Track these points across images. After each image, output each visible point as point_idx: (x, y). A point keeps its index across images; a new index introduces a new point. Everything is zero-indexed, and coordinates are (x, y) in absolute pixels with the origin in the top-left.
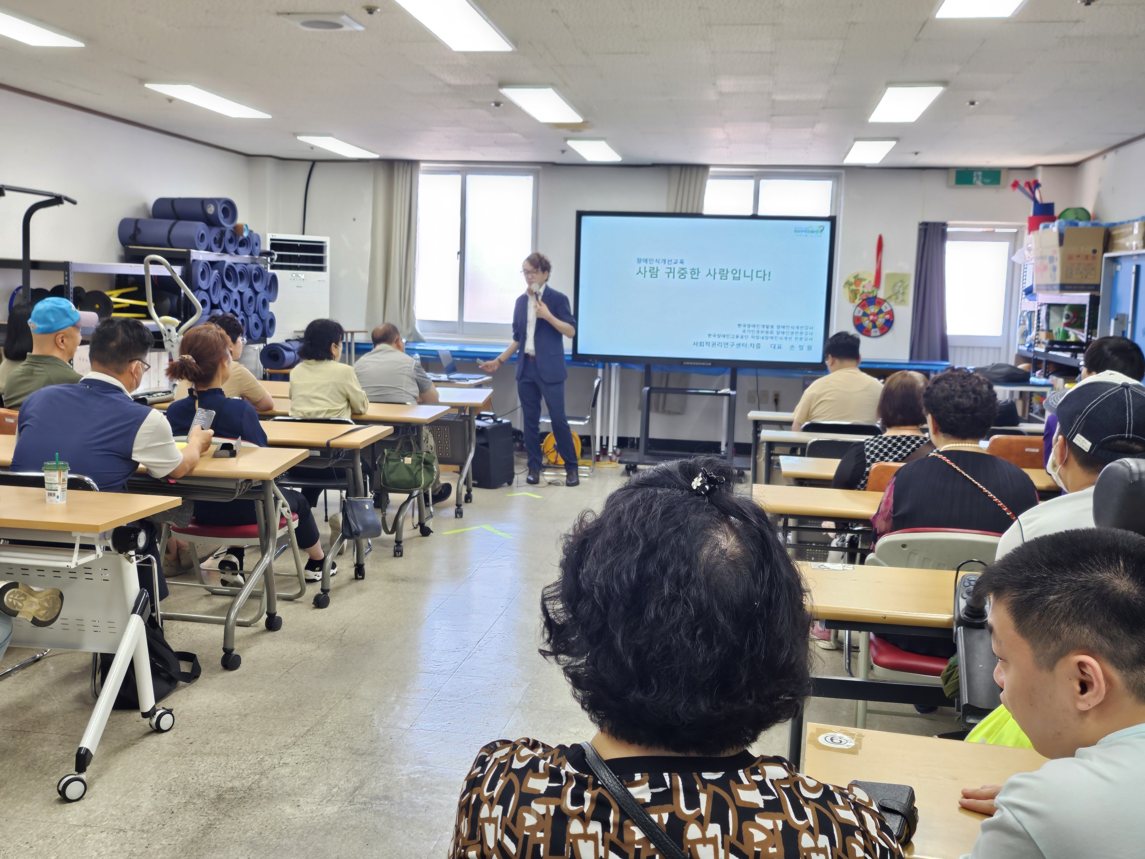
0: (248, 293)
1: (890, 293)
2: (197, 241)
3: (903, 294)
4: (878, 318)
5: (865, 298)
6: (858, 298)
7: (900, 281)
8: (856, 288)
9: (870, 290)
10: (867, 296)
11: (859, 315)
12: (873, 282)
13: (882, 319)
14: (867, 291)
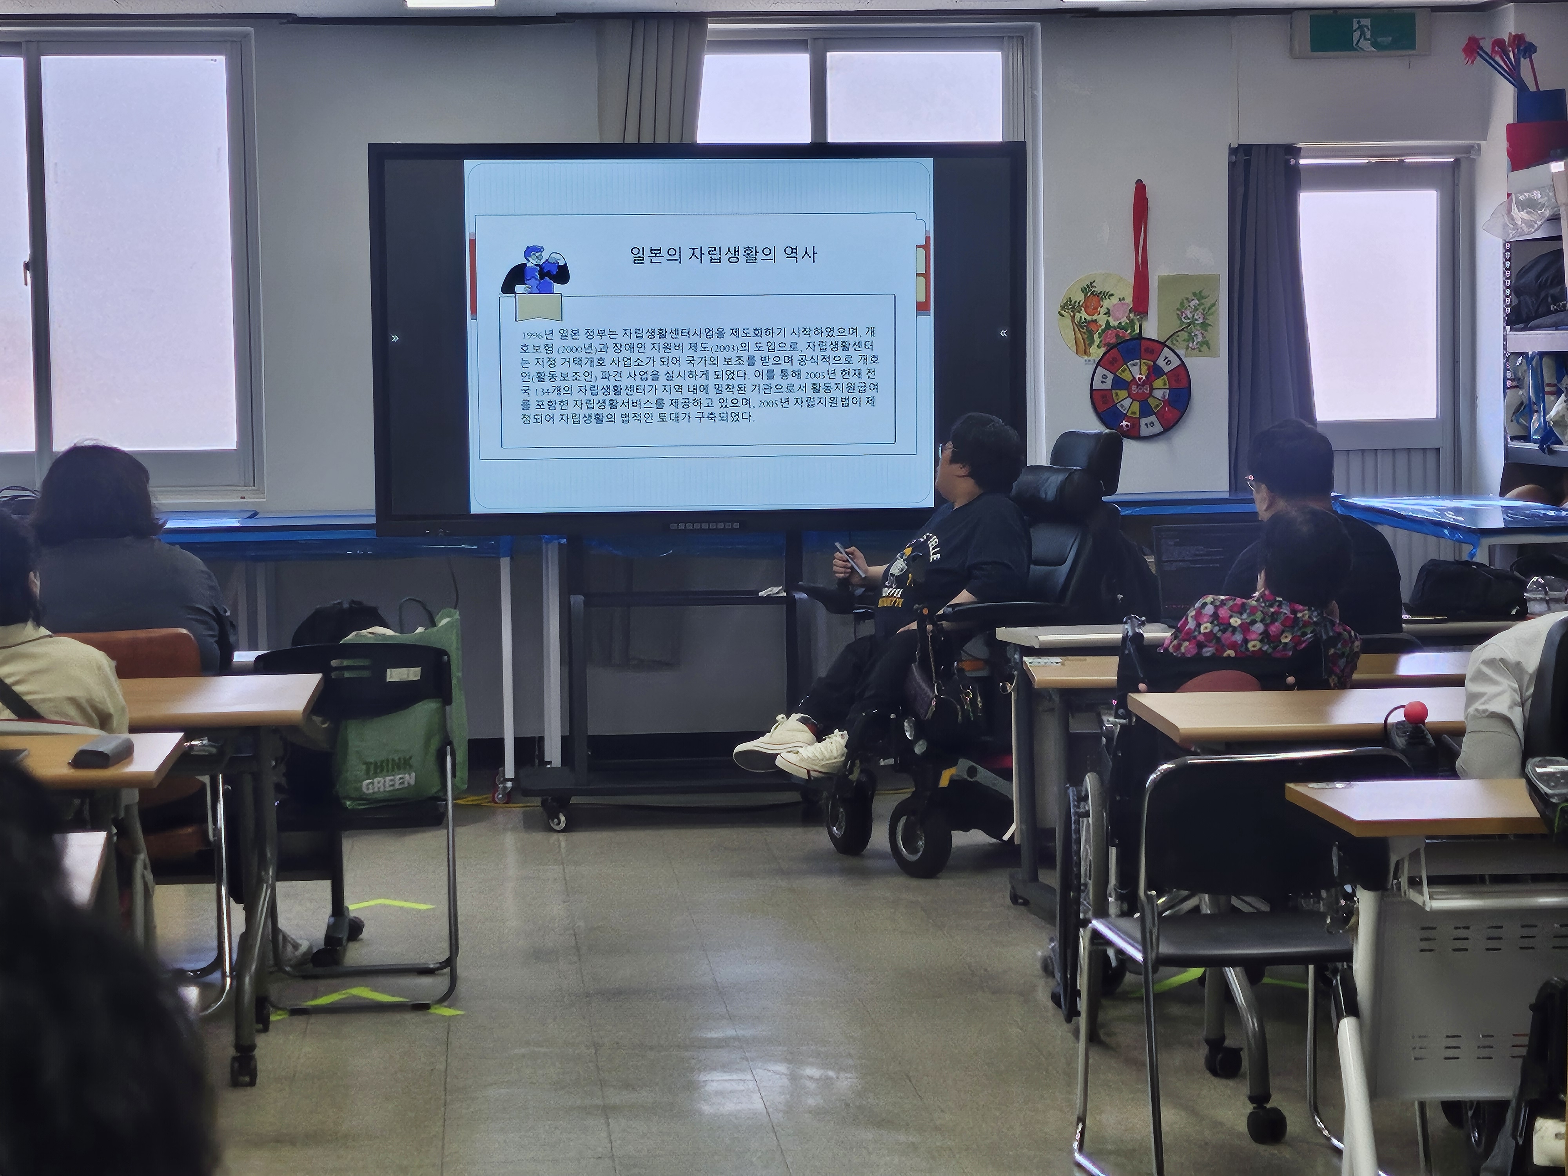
1: (1175, 326)
3: (1205, 325)
4: (1152, 389)
5: (1113, 341)
6: (1096, 343)
7: (1194, 294)
8: (1089, 318)
9: (1124, 321)
10: (1117, 336)
11: (1104, 387)
12: (1129, 300)
13: (1160, 391)
14: (1116, 323)
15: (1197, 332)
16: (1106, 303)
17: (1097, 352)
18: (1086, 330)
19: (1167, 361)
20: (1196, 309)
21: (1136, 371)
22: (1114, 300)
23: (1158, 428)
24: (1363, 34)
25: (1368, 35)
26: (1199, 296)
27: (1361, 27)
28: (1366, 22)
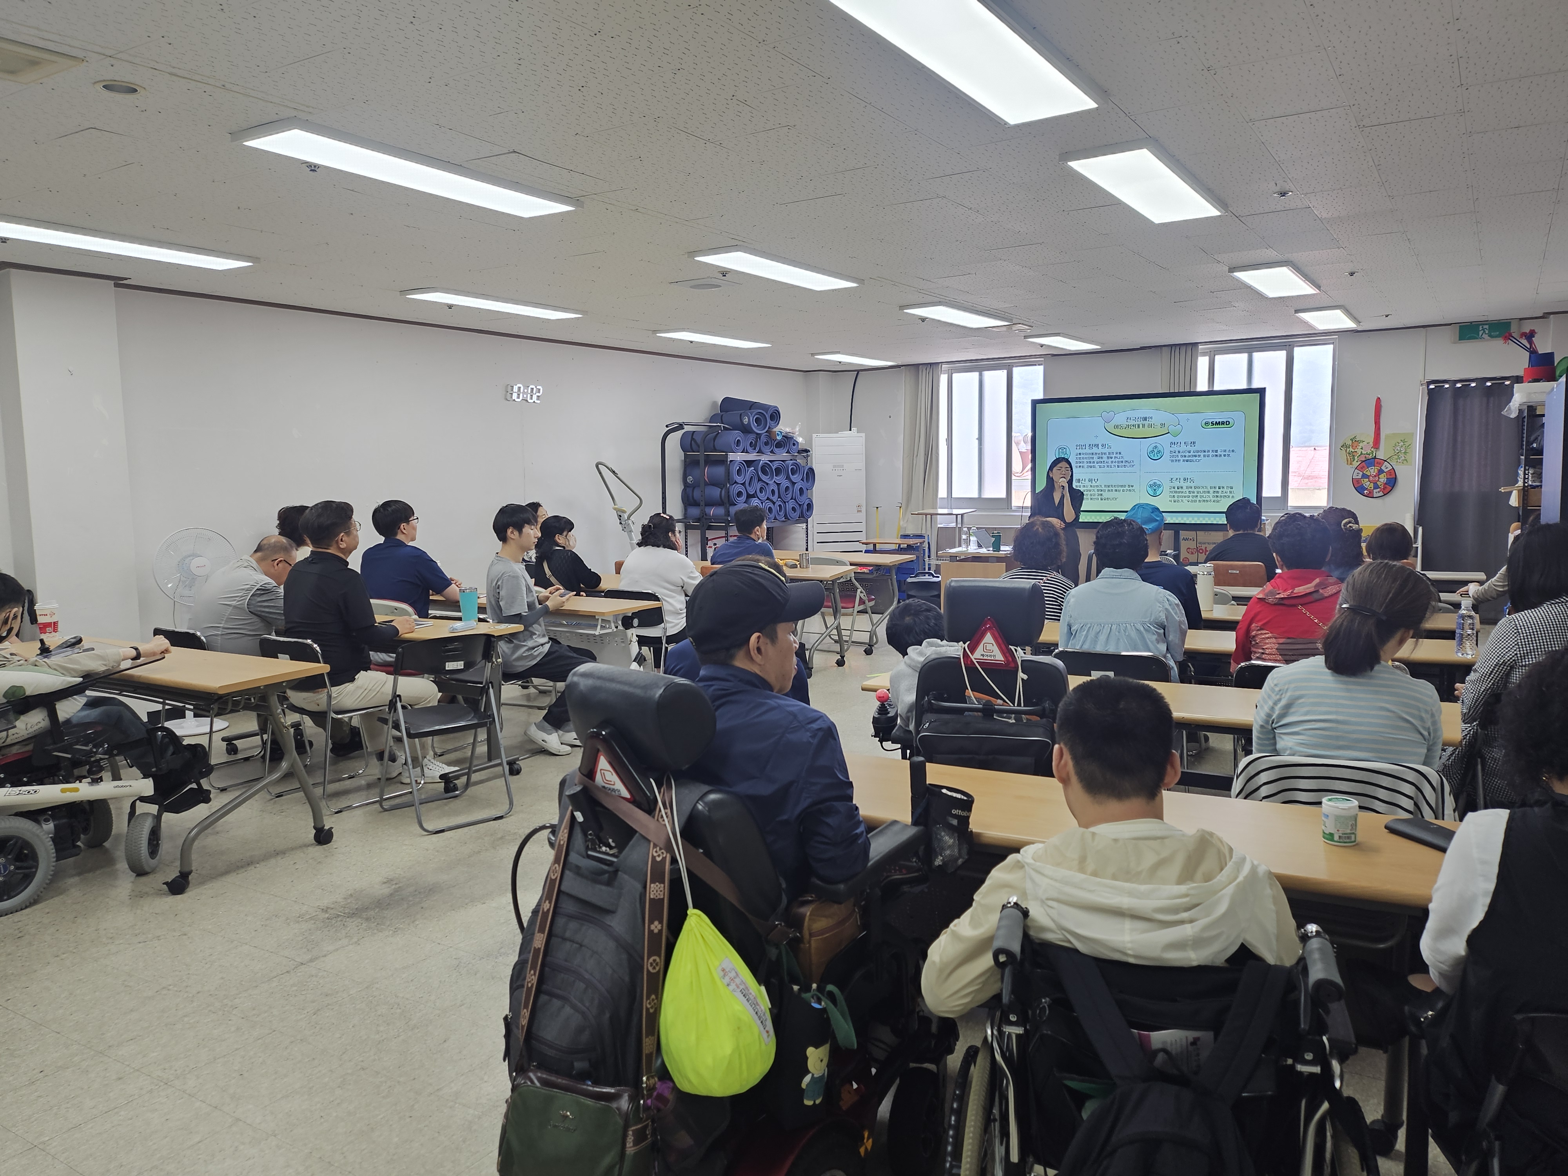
0: (785, 483)
1: (1391, 453)
2: (733, 446)
3: (1405, 453)
4: (1379, 478)
5: (1364, 459)
6: (1356, 460)
7: (1401, 440)
8: (1353, 451)
9: (1369, 451)
10: (1365, 457)
11: (1358, 477)
12: (1371, 444)
13: (1383, 479)
14: (1365, 453)
15: (1402, 455)
16: (1361, 444)
17: (1356, 464)
18: (1352, 455)
19: (1386, 467)
20: (1402, 447)
21: (1372, 471)
22: (1365, 443)
23: (1381, 494)
24: (1484, 332)
25: (1487, 332)
26: (1403, 441)
27: (1483, 330)
28: (1487, 327)
